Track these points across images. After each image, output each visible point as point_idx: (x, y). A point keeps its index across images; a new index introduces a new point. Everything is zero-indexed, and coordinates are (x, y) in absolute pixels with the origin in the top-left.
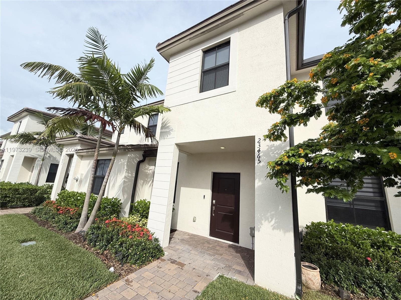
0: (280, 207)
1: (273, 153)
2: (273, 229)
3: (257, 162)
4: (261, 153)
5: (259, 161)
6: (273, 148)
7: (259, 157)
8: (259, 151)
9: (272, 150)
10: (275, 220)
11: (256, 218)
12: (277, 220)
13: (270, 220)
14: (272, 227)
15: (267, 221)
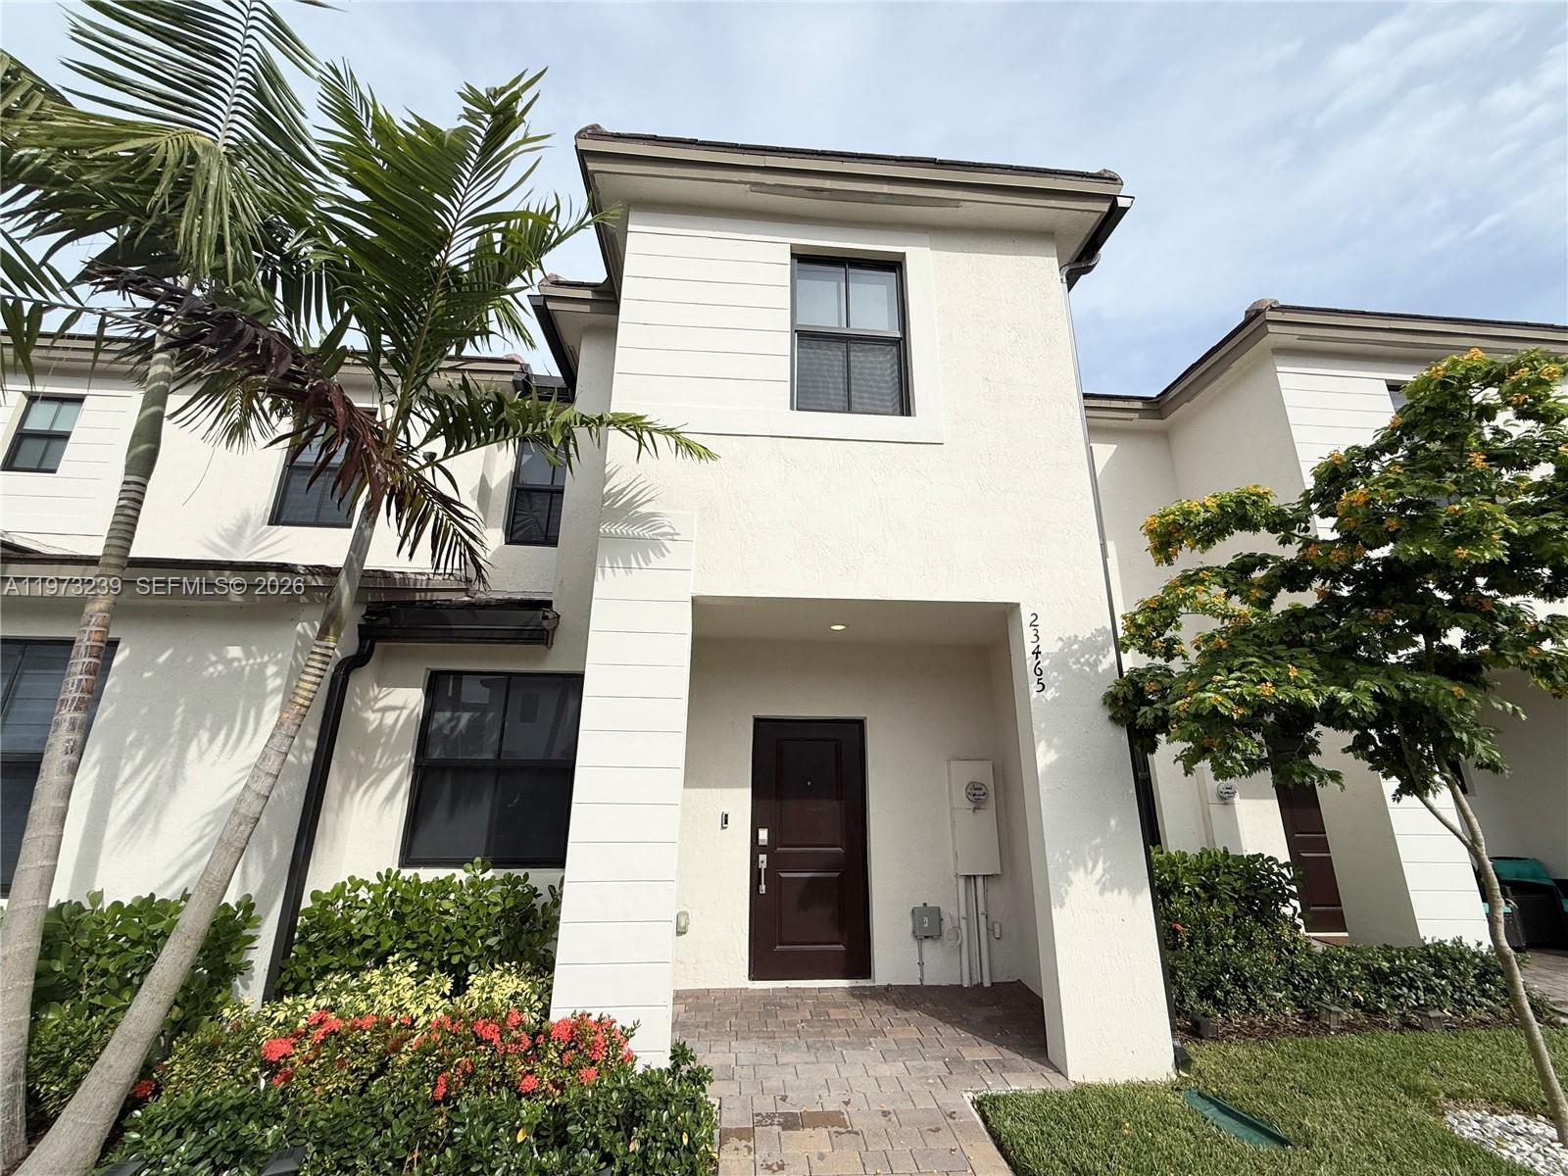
0: (1113, 822)
1: (1077, 661)
2: (1102, 892)
3: (1034, 687)
4: (1044, 660)
5: (1041, 687)
6: (1075, 647)
7: (1038, 672)
8: (1037, 653)
9: (1072, 654)
10: (1104, 863)
11: (1050, 867)
12: (1109, 863)
13: (1090, 865)
14: (1099, 887)
15: (1082, 869)
